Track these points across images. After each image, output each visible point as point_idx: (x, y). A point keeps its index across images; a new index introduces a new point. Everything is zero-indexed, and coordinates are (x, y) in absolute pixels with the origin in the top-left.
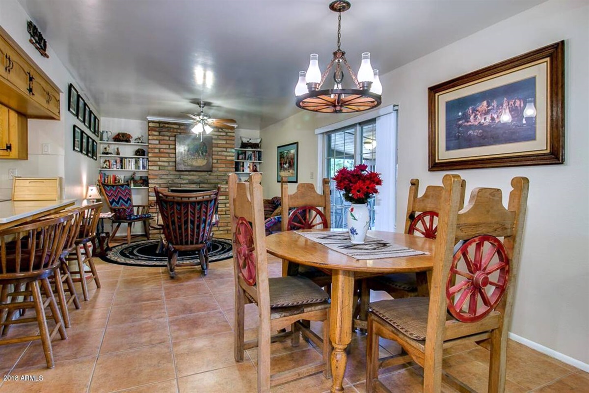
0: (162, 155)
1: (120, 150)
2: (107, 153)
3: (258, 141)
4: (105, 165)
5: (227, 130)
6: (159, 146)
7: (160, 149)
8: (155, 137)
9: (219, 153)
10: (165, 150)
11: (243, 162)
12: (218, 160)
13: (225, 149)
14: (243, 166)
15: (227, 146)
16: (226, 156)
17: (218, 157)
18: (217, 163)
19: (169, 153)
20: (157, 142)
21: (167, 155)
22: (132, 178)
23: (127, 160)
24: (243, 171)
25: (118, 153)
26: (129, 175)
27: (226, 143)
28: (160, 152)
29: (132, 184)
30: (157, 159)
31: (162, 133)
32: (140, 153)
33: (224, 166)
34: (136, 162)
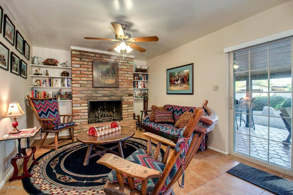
0: (83, 76)
1: (49, 73)
2: (38, 74)
3: (146, 68)
4: (36, 84)
5: (128, 59)
6: (80, 69)
7: (81, 71)
8: (77, 62)
9: (123, 75)
10: (85, 72)
11: (137, 81)
12: (122, 79)
13: (127, 72)
14: (137, 84)
15: (128, 70)
16: (128, 77)
17: (123, 78)
18: (122, 81)
19: (88, 74)
20: (79, 66)
21: (86, 76)
22: (59, 94)
23: (54, 80)
24: (137, 87)
25: (47, 74)
26: (56, 91)
27: (128, 68)
28: (81, 74)
29: (59, 98)
30: (79, 79)
31: (82, 59)
32: (66, 74)
33: (126, 84)
34: (62, 81)
